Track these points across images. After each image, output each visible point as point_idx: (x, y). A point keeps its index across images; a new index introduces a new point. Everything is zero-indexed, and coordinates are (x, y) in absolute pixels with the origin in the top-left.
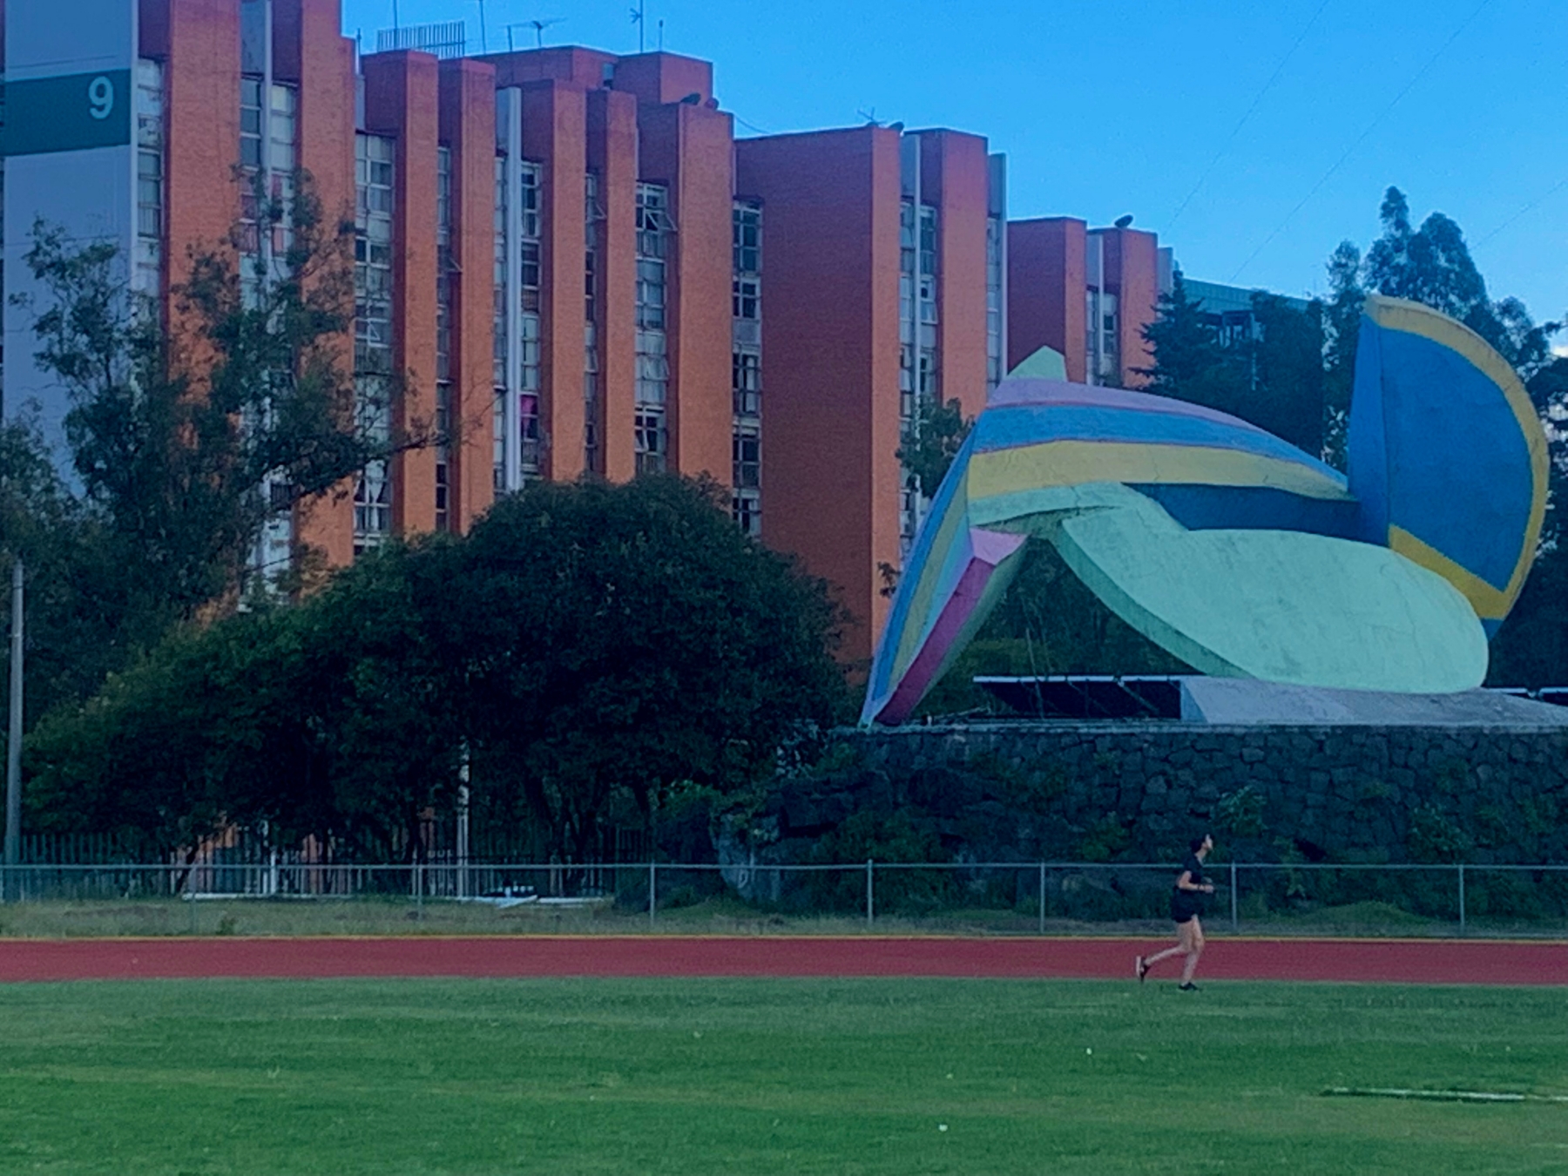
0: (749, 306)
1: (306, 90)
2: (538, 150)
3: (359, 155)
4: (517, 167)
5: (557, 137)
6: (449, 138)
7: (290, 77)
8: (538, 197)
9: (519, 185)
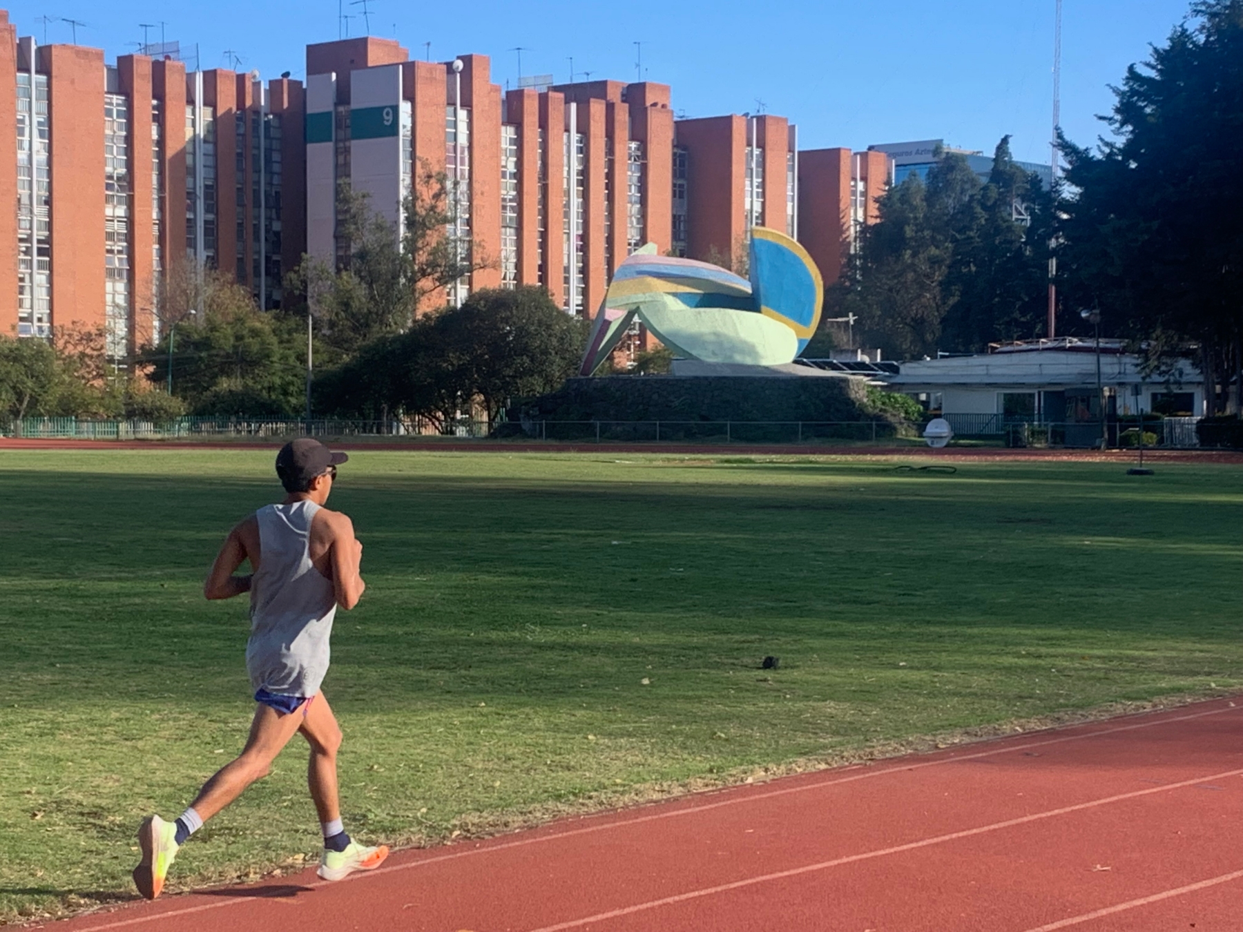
0: (681, 194)
1: (475, 111)
2: (584, 130)
3: (503, 134)
4: (575, 136)
5: (592, 122)
6: (543, 124)
7: (467, 104)
8: (584, 150)
9: (576, 145)
